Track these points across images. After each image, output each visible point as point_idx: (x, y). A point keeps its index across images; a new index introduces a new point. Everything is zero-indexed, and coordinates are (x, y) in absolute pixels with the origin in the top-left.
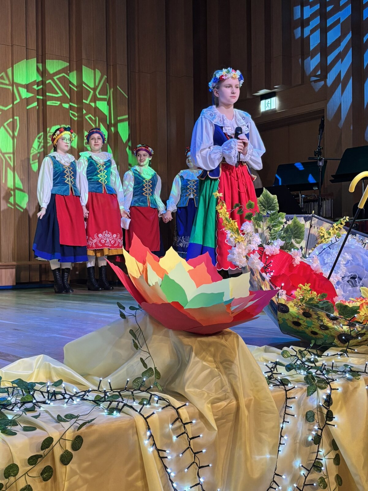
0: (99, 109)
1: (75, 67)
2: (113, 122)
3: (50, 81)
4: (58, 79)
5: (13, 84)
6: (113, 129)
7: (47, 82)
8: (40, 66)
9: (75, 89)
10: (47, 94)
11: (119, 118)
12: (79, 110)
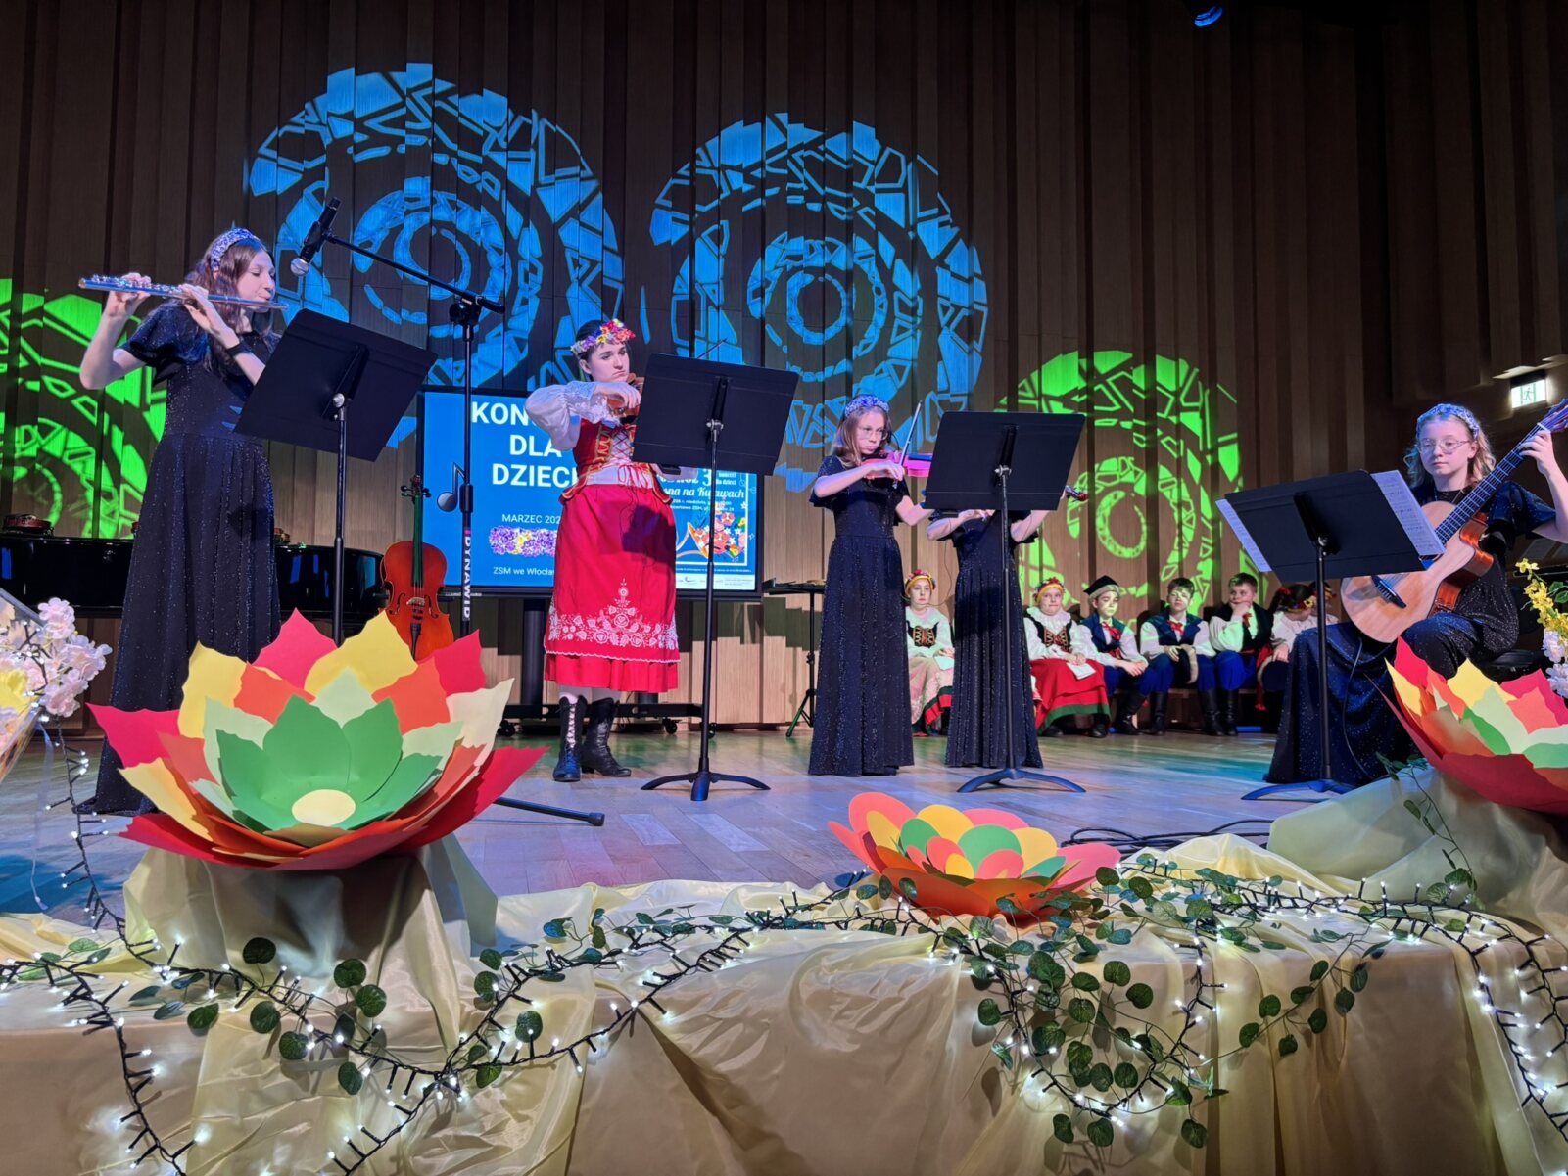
0: (1185, 426)
1: (1142, 358)
2: (1209, 446)
3: (1100, 386)
4: (1114, 381)
5: (1040, 396)
6: (1209, 459)
7: (1096, 388)
8: (1084, 363)
9: (1142, 396)
10: (1096, 408)
11: (1221, 439)
12: (1149, 431)
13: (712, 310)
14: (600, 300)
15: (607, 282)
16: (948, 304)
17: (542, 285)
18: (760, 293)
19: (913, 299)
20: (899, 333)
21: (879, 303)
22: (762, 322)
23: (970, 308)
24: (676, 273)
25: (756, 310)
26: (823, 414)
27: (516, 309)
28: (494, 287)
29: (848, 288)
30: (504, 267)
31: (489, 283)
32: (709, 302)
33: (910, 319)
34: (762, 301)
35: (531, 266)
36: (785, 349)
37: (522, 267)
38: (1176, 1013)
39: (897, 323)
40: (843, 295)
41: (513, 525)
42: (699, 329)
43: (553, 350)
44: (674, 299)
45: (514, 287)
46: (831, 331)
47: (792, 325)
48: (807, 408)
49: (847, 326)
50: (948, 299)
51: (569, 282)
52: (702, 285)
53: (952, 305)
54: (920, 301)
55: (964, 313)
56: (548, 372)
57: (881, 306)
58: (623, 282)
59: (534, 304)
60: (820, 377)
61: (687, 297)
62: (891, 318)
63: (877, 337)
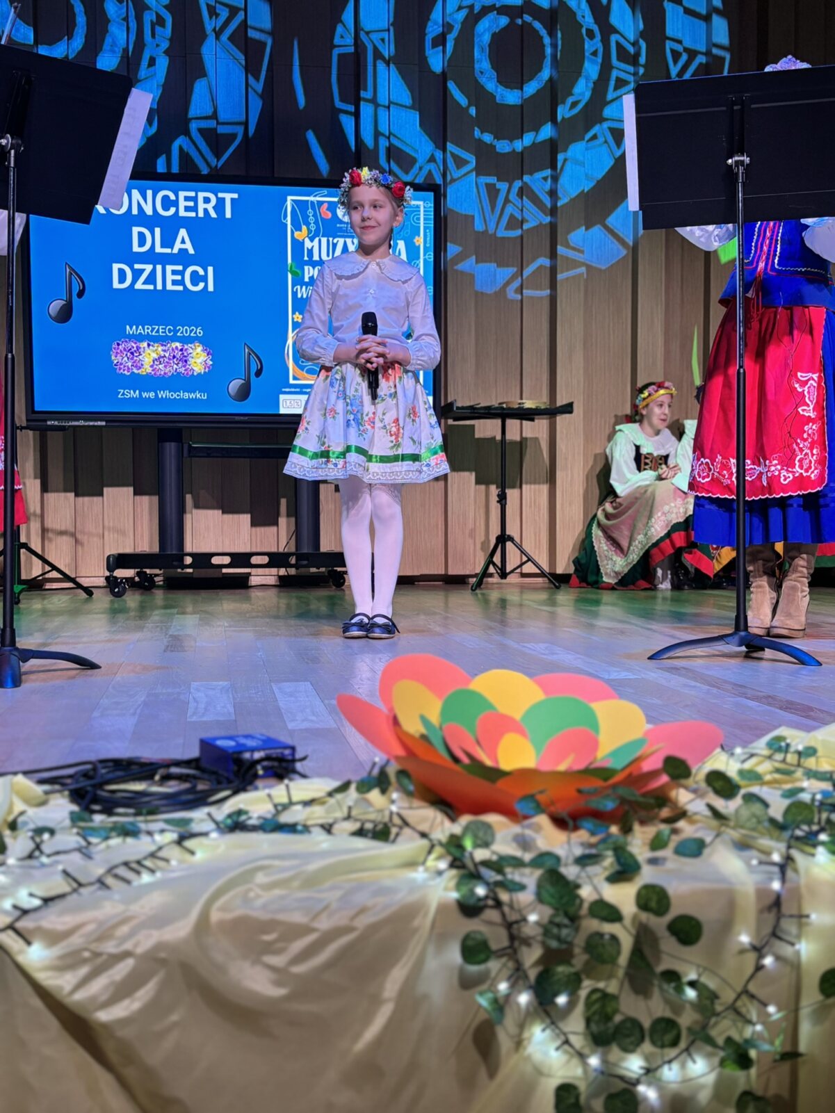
13: (381, 66)
14: (243, 58)
15: (252, 34)
16: (679, 48)
17: (171, 40)
18: (440, 40)
19: (635, 44)
20: (616, 88)
21: (593, 49)
22: (444, 77)
23: (708, 53)
24: (337, 19)
25: (436, 61)
26: (521, 193)
27: (143, 72)
28: (114, 44)
29: (552, 34)
30: (126, 19)
31: (108, 40)
32: (378, 55)
33: (631, 69)
34: (444, 52)
35: (158, 16)
36: (473, 111)
37: (148, 18)
38: (742, 951)
39: (614, 74)
40: (547, 40)
41: (140, 338)
42: (365, 90)
43: (187, 121)
44: (336, 52)
45: (140, 44)
46: (531, 88)
47: (483, 80)
48: (503, 186)
49: (551, 80)
50: (680, 42)
51: (203, 36)
52: (368, 33)
53: (686, 50)
54: (643, 45)
55: (701, 59)
56: (181, 149)
57: (595, 54)
58: (271, 33)
59: (163, 63)
60: (518, 146)
61: (352, 49)
62: (606, 68)
63: (588, 95)
